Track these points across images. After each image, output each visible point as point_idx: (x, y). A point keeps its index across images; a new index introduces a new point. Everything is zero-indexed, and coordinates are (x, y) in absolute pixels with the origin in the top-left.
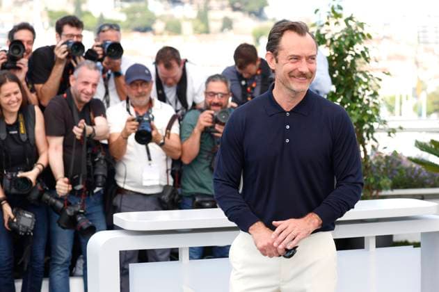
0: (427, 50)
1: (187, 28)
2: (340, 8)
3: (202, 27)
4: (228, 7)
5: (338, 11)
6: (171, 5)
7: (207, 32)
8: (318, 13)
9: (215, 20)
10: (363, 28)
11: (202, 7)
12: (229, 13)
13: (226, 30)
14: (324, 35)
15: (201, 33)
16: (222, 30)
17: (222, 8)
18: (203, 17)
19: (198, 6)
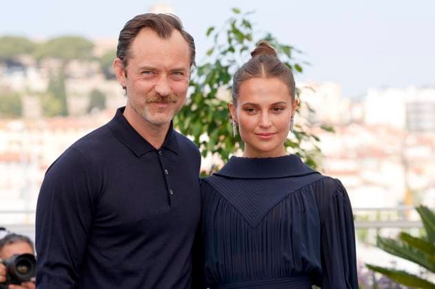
0: (422, 142)
1: (32, 106)
2: (247, 24)
3: (56, 105)
4: (99, 73)
5: (244, 31)
6: (6, 69)
7: (65, 113)
8: (213, 34)
9: (78, 95)
10: (289, 55)
11: (56, 74)
12: (100, 83)
13: (95, 110)
14: (227, 68)
15: (55, 115)
16: (89, 110)
17: (89, 75)
18: (58, 90)
19: (50, 71)
